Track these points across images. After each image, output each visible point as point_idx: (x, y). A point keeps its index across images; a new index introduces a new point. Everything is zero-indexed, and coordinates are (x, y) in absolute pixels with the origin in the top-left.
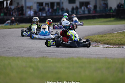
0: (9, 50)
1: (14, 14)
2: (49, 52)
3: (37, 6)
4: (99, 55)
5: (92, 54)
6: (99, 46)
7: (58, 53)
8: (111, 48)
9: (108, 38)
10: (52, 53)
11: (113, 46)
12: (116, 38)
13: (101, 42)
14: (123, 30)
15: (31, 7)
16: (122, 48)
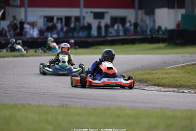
0: (5, 92)
1: (8, 34)
2: (68, 98)
3: (44, 22)
4: (147, 103)
5: (136, 102)
6: (146, 88)
7: (83, 99)
8: (164, 91)
9: (159, 75)
10: (74, 98)
11: (167, 89)
12: (172, 75)
13: (149, 82)
14: (181, 63)
15: (35, 24)
16: (182, 92)
